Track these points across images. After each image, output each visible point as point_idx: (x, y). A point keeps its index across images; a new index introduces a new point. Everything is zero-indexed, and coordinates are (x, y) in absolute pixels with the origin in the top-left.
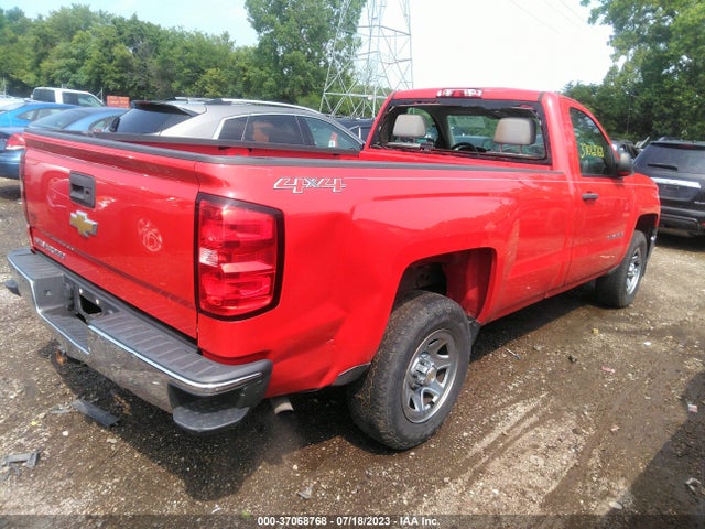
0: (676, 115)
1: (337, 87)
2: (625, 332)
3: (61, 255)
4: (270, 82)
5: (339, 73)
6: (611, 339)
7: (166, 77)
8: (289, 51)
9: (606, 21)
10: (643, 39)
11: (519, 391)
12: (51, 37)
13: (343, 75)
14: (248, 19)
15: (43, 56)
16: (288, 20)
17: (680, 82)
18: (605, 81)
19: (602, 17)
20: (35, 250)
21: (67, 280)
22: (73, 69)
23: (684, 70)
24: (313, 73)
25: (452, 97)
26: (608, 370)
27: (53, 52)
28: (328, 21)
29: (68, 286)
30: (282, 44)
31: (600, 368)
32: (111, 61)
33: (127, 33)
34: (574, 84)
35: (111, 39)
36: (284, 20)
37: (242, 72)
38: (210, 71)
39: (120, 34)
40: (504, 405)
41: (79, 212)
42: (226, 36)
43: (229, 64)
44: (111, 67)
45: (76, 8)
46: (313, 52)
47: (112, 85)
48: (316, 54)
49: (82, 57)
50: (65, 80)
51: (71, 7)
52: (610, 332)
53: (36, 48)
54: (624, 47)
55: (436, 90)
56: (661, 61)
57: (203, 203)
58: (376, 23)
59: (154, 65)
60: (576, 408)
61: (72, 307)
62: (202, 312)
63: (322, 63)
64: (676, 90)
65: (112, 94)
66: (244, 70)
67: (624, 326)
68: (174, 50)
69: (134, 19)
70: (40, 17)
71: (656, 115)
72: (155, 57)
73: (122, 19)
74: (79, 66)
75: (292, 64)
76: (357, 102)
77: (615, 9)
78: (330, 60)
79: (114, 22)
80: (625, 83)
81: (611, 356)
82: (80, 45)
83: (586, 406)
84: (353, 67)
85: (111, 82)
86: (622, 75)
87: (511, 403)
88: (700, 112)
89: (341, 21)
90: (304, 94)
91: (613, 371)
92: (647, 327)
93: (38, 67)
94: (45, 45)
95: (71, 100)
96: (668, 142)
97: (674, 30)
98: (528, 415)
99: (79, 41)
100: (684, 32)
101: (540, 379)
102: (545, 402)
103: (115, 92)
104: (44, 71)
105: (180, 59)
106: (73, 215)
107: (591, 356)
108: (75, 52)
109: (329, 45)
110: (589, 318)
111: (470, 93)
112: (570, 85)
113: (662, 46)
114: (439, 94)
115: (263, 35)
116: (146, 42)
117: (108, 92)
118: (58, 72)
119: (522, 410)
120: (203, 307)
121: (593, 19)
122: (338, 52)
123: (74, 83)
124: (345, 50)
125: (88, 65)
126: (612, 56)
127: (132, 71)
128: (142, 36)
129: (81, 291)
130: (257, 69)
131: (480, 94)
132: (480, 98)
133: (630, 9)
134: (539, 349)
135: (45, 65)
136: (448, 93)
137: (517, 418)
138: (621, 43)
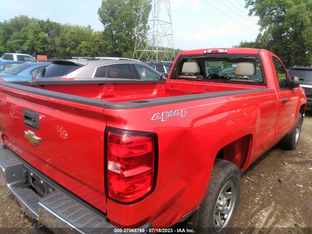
0: (289, 54)
1: (140, 47)
2: (299, 163)
3: (20, 152)
4: (110, 46)
5: (141, 41)
6: (295, 167)
7: (64, 46)
8: (118, 32)
9: (256, 14)
10: (273, 22)
11: (261, 202)
12: (11, 30)
13: (142, 42)
14: (99, 19)
15: (8, 39)
16: (117, 19)
17: (290, 39)
18: (256, 40)
19: (254, 13)
20: (5, 147)
21: (24, 167)
22: (21, 44)
23: (291, 34)
24: (129, 41)
25: (212, 53)
26: (299, 185)
27: (12, 37)
28: (135, 19)
29: (24, 171)
30: (115, 29)
31: (295, 185)
32: (38, 40)
33: (45, 27)
34: (244, 42)
35: (38, 30)
36: (115, 19)
37: (97, 42)
38: (83, 42)
39: (42, 27)
40: (256, 212)
41: (29, 131)
42: (89, 27)
43: (91, 39)
44: (38, 42)
45: (22, 17)
46: (129, 32)
47: (39, 50)
48: (130, 33)
49: (25, 38)
50: (18, 49)
51: (19, 16)
52: (293, 164)
53: (4, 35)
54: (265, 25)
55: (204, 50)
56: (281, 30)
57: (109, 134)
58: (156, 19)
59: (58, 41)
60: (291, 210)
61: (27, 182)
62: (110, 198)
63: (133, 37)
64: (288, 43)
65: (40, 55)
66: (98, 41)
67: (297, 159)
68: (67, 34)
69: (48, 21)
70: (6, 21)
71: (280, 54)
72: (58, 37)
73: (42, 21)
74: (24, 42)
75: (120, 38)
76: (149, 53)
77: (259, 9)
78: (136, 35)
79: (39, 22)
80: (265, 41)
81: (298, 177)
82: (24, 33)
83: (296, 209)
84: (147, 38)
85: (39, 49)
86: (263, 37)
87: (259, 210)
88: (299, 52)
89: (140, 19)
90: (126, 51)
91: (302, 186)
92: (308, 159)
93: (5, 43)
94: (8, 34)
95: (21, 59)
96: (298, 67)
97: (286, 17)
98: (269, 217)
99: (24, 32)
100: (290, 18)
101: (269, 195)
102: (275, 208)
103: (40, 54)
104: (8, 45)
105: (69, 38)
106: (26, 132)
107: (288, 178)
108: (22, 36)
109: (135, 29)
110: (280, 157)
111: (221, 51)
112: (242, 43)
113: (281, 24)
114: (205, 52)
115: (106, 26)
116: (54, 31)
117: (37, 54)
118: (14, 45)
119: (266, 215)
120: (110, 196)
121: (250, 14)
122: (139, 32)
123: (22, 50)
124: (142, 31)
125: (28, 42)
126: (260, 29)
127: (48, 44)
128: (52, 28)
129: (32, 174)
130: (104, 41)
131: (226, 51)
132: (227, 53)
133: (266, 9)
134: (262, 176)
135: (8, 42)
136: (210, 51)
137: (265, 220)
138: (263, 24)
